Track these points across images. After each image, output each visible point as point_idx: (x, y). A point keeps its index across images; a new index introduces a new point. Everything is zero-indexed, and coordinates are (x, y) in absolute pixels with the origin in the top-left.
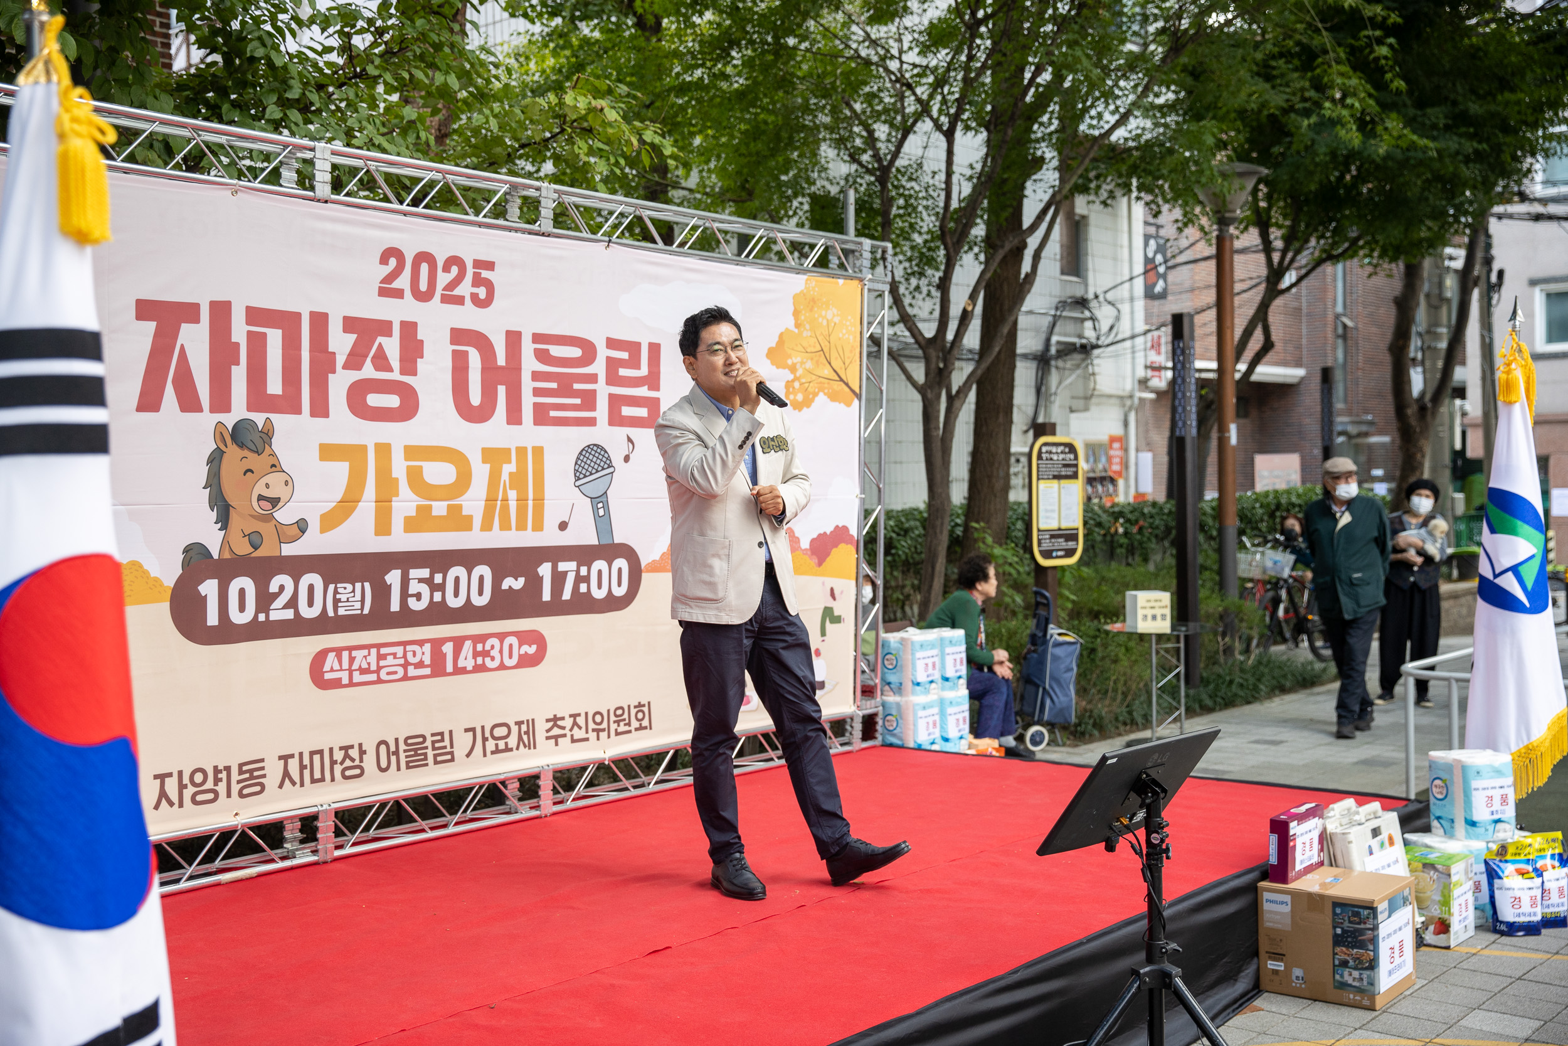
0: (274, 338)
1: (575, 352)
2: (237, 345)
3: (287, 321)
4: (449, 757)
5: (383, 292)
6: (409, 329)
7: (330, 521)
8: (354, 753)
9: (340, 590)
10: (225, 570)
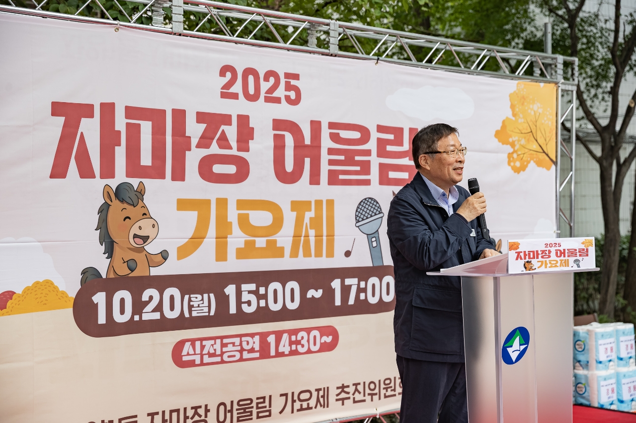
0: (146, 128)
1: (356, 135)
2: (119, 132)
3: (156, 116)
4: (267, 414)
5: (224, 95)
6: (243, 120)
7: (185, 251)
8: (201, 411)
9: (192, 299)
10: (111, 286)
